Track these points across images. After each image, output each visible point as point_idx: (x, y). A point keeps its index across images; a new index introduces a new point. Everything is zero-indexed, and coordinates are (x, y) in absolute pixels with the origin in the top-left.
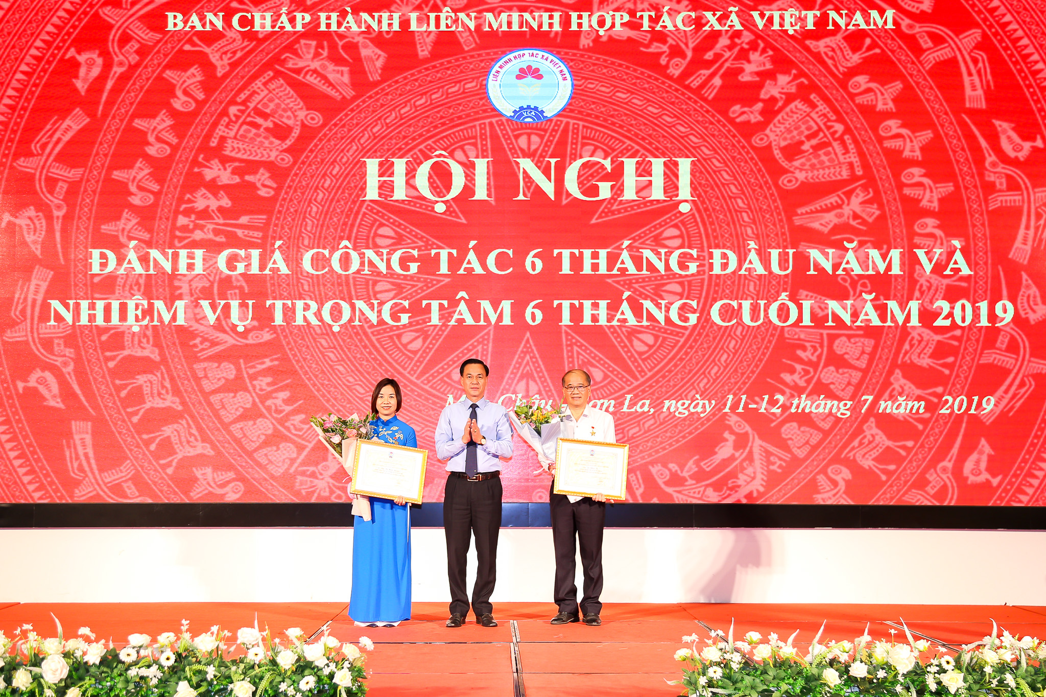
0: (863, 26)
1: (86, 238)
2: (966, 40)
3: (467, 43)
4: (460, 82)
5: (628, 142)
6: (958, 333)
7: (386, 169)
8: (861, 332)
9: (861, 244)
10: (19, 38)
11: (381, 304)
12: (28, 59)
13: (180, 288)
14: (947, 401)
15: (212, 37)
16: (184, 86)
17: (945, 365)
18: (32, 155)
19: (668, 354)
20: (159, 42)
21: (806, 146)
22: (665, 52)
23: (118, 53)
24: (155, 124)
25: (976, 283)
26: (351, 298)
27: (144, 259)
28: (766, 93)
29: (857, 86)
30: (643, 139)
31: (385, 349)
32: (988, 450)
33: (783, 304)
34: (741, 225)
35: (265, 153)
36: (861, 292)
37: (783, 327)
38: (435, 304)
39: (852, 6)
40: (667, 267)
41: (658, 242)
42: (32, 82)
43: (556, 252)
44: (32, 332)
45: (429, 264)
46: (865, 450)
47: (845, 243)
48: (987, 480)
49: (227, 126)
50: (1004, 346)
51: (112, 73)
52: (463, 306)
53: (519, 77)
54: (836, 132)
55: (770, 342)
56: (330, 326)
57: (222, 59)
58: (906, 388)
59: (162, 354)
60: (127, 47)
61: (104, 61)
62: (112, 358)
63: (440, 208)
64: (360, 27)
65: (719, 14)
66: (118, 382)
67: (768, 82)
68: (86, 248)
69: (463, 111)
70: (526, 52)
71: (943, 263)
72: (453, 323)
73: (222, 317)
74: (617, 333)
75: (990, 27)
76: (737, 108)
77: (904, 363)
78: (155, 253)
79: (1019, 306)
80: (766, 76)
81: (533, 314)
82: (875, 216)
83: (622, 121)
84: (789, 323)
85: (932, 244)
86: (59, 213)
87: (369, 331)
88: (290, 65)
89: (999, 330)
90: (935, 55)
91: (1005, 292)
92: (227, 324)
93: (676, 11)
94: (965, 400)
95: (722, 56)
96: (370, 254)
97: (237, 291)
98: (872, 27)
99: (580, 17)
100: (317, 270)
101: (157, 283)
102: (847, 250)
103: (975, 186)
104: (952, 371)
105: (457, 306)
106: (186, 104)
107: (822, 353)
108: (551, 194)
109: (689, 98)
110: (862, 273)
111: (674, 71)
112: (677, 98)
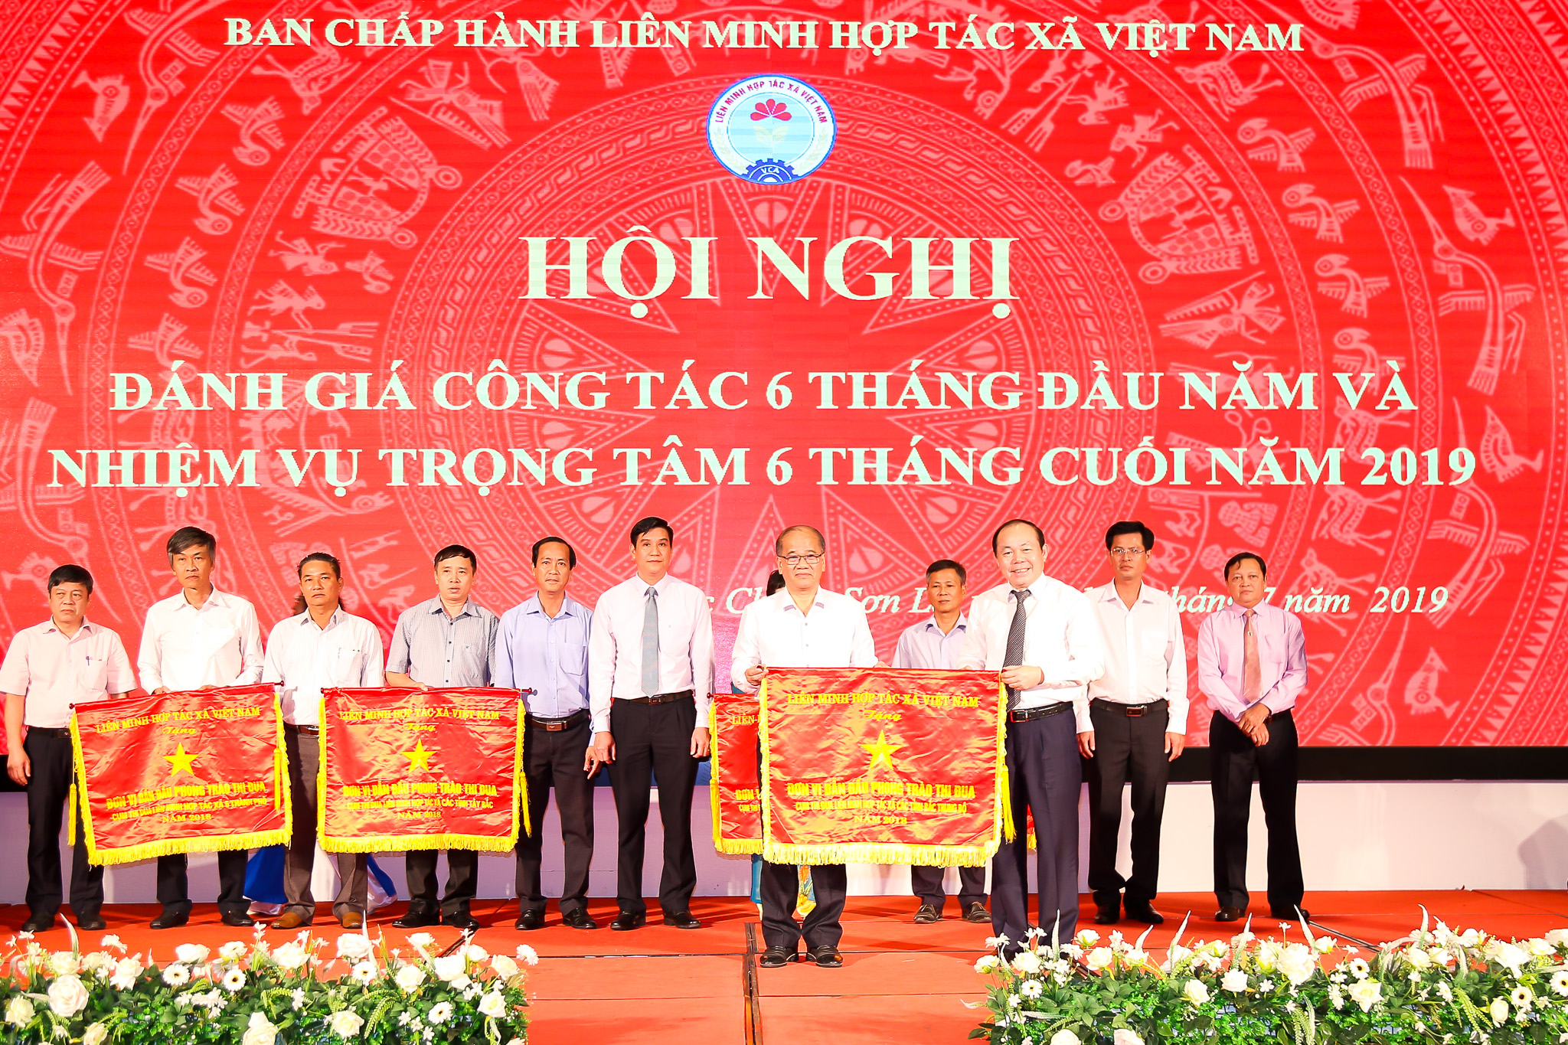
0: (1258, 46)
1: (107, 356)
2: (1404, 69)
3: (679, 67)
4: (668, 123)
5: (918, 214)
6: (1396, 495)
7: (558, 253)
8: (1258, 495)
9: (1258, 366)
11: (552, 454)
13: (248, 431)
14: (1381, 595)
15: (295, 54)
16: (254, 127)
17: (1378, 542)
18: (24, 232)
19: (978, 527)
20: (215, 61)
21: (1179, 219)
22: (970, 81)
23: (152, 78)
24: (209, 186)
25: (1422, 422)
26: (506, 446)
27: (194, 388)
28: (1119, 143)
29: (1250, 132)
30: (940, 209)
31: (557, 522)
32: (1438, 664)
33: (1146, 453)
34: (1083, 337)
35: (375, 228)
36: (1258, 435)
37: (1145, 487)
38: (632, 454)
39: (1242, 18)
40: (976, 399)
41: (961, 363)
43: (812, 376)
44: (25, 499)
45: (623, 394)
47: (1235, 363)
49: (318, 189)
50: (1461, 515)
51: (144, 109)
52: (674, 458)
53: (755, 117)
55: (1126, 509)
56: (476, 488)
57: (310, 89)
58: (1322, 575)
59: (222, 530)
60: (167, 70)
61: (131, 90)
62: (147, 537)
63: (639, 311)
64: (517, 41)
65: (1049, 25)
66: (155, 573)
67: (1121, 126)
68: (106, 371)
69: (672, 166)
70: (766, 80)
71: (1375, 394)
72: (658, 482)
73: (312, 476)
74: (903, 496)
75: (1439, 50)
76: (1076, 167)
77: (1320, 540)
78: (209, 379)
79: (1483, 456)
80: (1118, 118)
81: (778, 469)
82: (1277, 324)
83: (909, 182)
84: (1154, 481)
85: (1359, 365)
86: (64, 320)
87: (533, 495)
88: (413, 98)
89: (1454, 490)
90: (1361, 90)
91: (1462, 438)
92: (320, 485)
93: (986, 21)
94: (1407, 592)
95: (1054, 87)
96: (534, 379)
97: (335, 436)
98: (1271, 48)
99: (845, 28)
100: (455, 404)
101: (213, 422)
102: (1237, 373)
103: (1420, 282)
104: (1388, 551)
105: (666, 457)
106: (256, 155)
107: (1201, 526)
108: (804, 290)
109: (1007, 150)
110: (1260, 407)
111: (984, 110)
112: (989, 148)
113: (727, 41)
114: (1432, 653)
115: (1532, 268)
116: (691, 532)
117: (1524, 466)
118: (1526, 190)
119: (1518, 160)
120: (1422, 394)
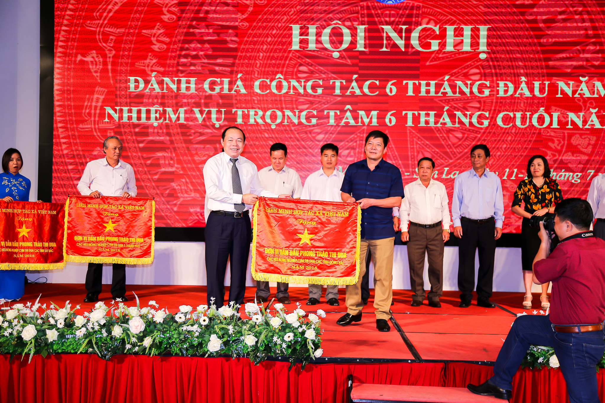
1: (126, 70)
5: (450, 16)
7: (304, 31)
8: (588, 132)
9: (591, 78)
11: (300, 112)
18: (94, 19)
26: (282, 109)
27: (160, 84)
30: (459, 14)
31: (303, 139)
33: (541, 115)
34: (517, 67)
36: (589, 107)
37: (540, 129)
38: (332, 113)
40: (471, 92)
41: (466, 77)
43: (405, 82)
44: (95, 126)
45: (329, 89)
47: (580, 78)
54: (577, 10)
55: (532, 137)
56: (270, 125)
63: (336, 55)
68: (126, 76)
72: (342, 123)
73: (206, 119)
74: (440, 131)
78: (167, 80)
81: (390, 119)
82: (599, 62)
84: (545, 125)
86: (110, 55)
87: (293, 128)
92: (210, 123)
96: (294, 82)
97: (215, 103)
100: (262, 91)
101: (168, 97)
102: (581, 82)
105: (345, 114)
107: (564, 144)
108: (402, 48)
110: (591, 96)
116: (354, 144)
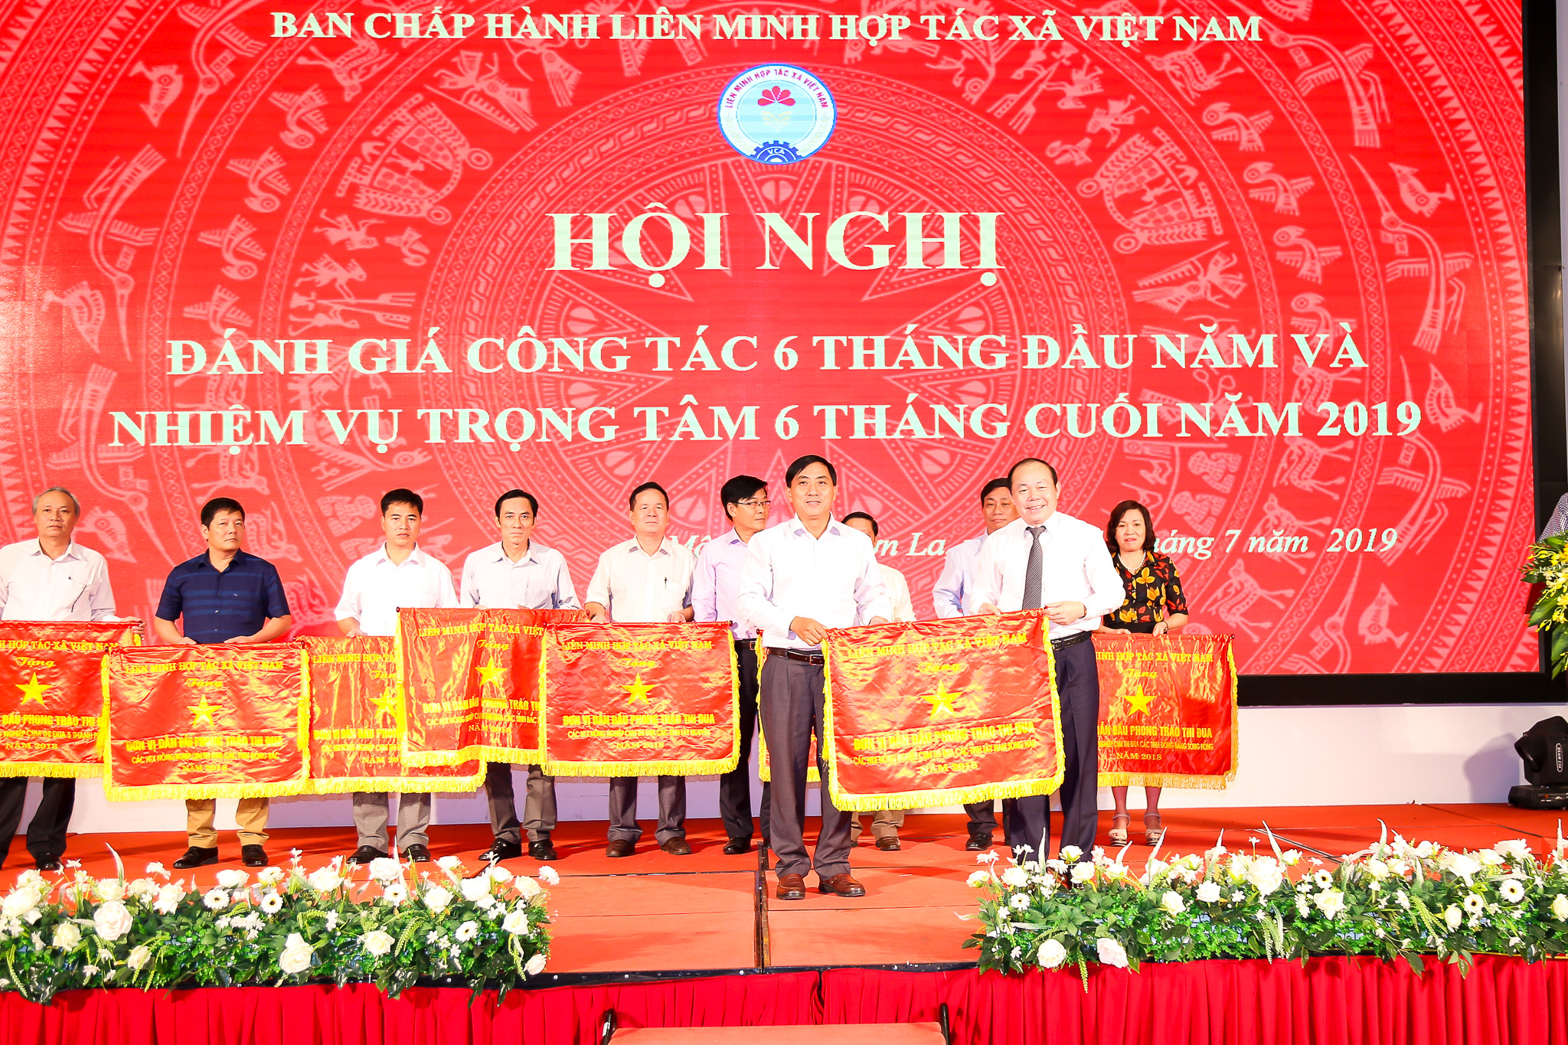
0: (1220, 37)
1: (163, 325)
2: (1353, 57)
3: (691, 57)
4: (681, 109)
5: (912, 191)
6: (1350, 445)
7: (581, 228)
9: (1223, 327)
10: (64, 47)
11: (577, 412)
12: (77, 76)
13: (296, 393)
14: (1336, 536)
15: (337, 46)
16: (299, 113)
17: (1332, 488)
18: (86, 210)
19: (969, 477)
20: (261, 53)
21: (1149, 196)
22: (959, 70)
23: (204, 67)
24: (257, 167)
25: (1372, 378)
26: (535, 406)
27: (245, 354)
28: (1095, 126)
29: (1214, 116)
30: (932, 187)
31: (583, 475)
32: (1389, 599)
33: (1121, 408)
34: (1063, 302)
35: (413, 205)
36: (1224, 391)
37: (1121, 439)
38: (651, 413)
39: (1206, 11)
40: (967, 360)
41: (953, 326)
42: (82, 109)
43: (816, 339)
44: (88, 457)
45: (643, 358)
46: (1231, 603)
47: (1202, 326)
48: (1389, 639)
49: (359, 170)
50: (1409, 462)
51: (197, 95)
52: (689, 416)
53: (762, 102)
54: (1187, 178)
55: (1105, 459)
56: (507, 444)
57: (351, 78)
58: (1283, 519)
59: (272, 485)
60: (218, 60)
61: (184, 79)
62: (203, 492)
63: (657, 281)
64: (542, 33)
65: (1030, 18)
67: (1097, 110)
68: (163, 338)
69: (686, 148)
70: (772, 68)
71: (1329, 353)
72: (676, 437)
73: (356, 435)
74: (900, 449)
75: (1384, 40)
76: (1056, 144)
77: (1280, 486)
78: (260, 346)
79: (1427, 409)
80: (1095, 102)
81: (786, 424)
82: (1239, 291)
83: (903, 162)
84: (1129, 433)
85: (1314, 327)
86: (123, 292)
87: (561, 451)
88: (446, 86)
89: (1402, 440)
90: (1313, 76)
91: (1409, 392)
92: (363, 442)
93: (973, 14)
94: (1360, 533)
95: (1035, 75)
96: (560, 344)
97: (376, 397)
98: (1232, 38)
99: (844, 21)
100: (487, 367)
101: (264, 386)
102: (1204, 335)
103: (1369, 251)
104: (1342, 496)
105: (682, 415)
106: (300, 139)
107: (1173, 474)
108: (809, 263)
109: (993, 132)
110: (1224, 366)
111: (972, 96)
112: (976, 131)
113: (736, 33)
114: (1383, 589)
115: (1470, 239)
116: (706, 484)
117: (1464, 417)
118: (1465, 168)
119: (1457, 139)
120: (1372, 353)
